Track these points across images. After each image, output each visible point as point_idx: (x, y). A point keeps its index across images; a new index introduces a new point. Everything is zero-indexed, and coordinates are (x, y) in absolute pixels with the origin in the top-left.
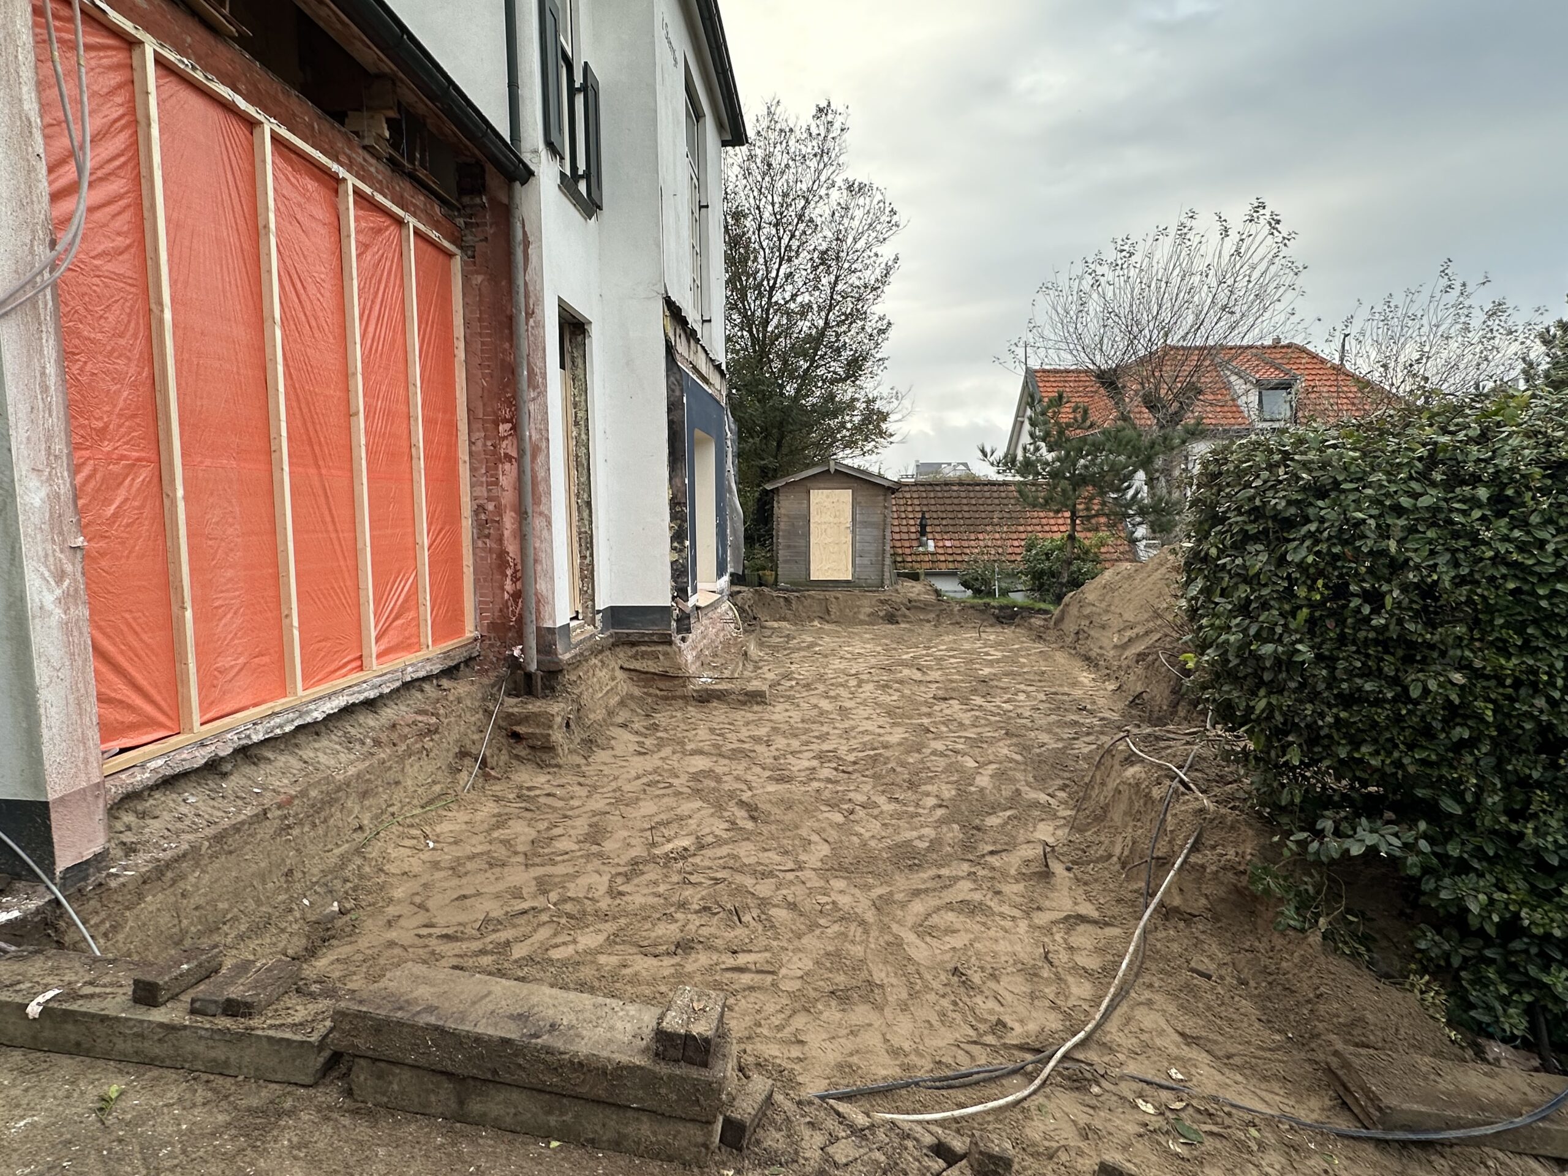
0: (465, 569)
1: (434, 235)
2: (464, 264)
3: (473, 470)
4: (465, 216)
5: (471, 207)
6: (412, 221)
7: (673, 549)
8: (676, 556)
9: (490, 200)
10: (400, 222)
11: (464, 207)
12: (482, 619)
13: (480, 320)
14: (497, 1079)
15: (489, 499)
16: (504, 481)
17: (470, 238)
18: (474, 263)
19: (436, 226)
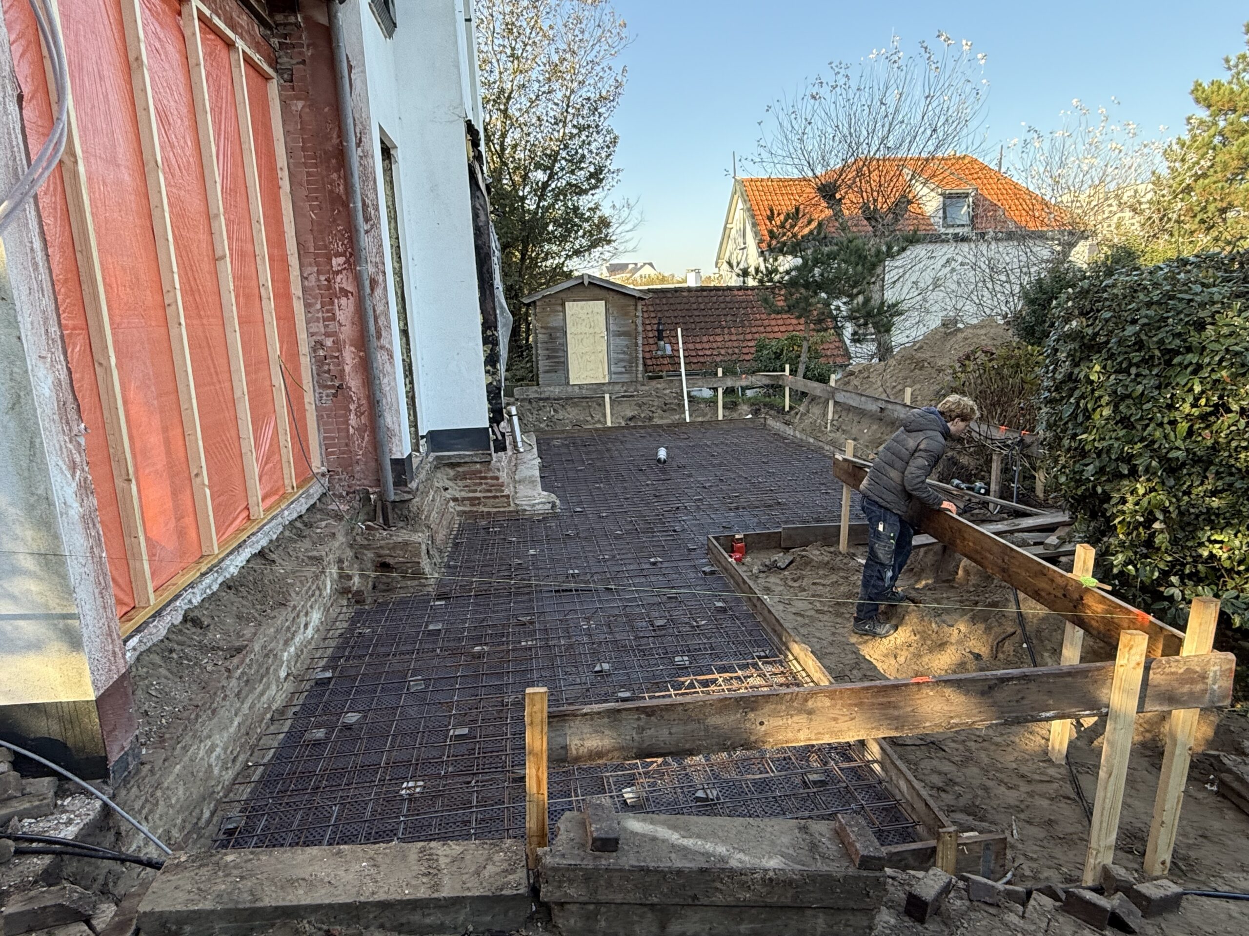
0: (307, 407)
1: (256, 57)
2: (282, 88)
3: (308, 306)
4: (280, 36)
5: (285, 25)
6: (240, 44)
7: (487, 372)
8: (490, 379)
9: (305, 19)
10: (230, 45)
11: (277, 25)
12: (328, 454)
13: (303, 149)
14: (696, 902)
15: (327, 335)
16: (341, 316)
17: (285, 60)
18: (293, 88)
19: (258, 49)
